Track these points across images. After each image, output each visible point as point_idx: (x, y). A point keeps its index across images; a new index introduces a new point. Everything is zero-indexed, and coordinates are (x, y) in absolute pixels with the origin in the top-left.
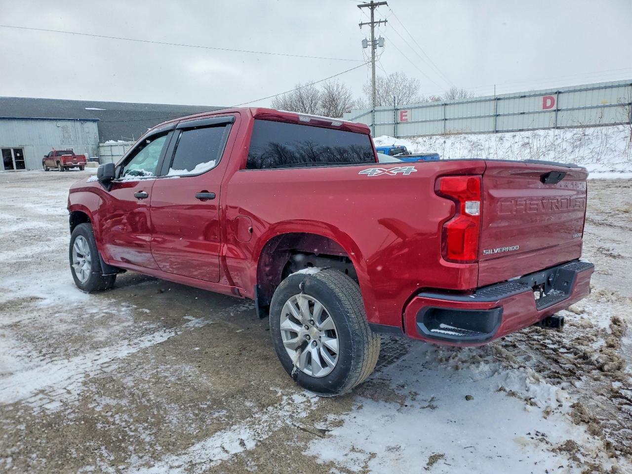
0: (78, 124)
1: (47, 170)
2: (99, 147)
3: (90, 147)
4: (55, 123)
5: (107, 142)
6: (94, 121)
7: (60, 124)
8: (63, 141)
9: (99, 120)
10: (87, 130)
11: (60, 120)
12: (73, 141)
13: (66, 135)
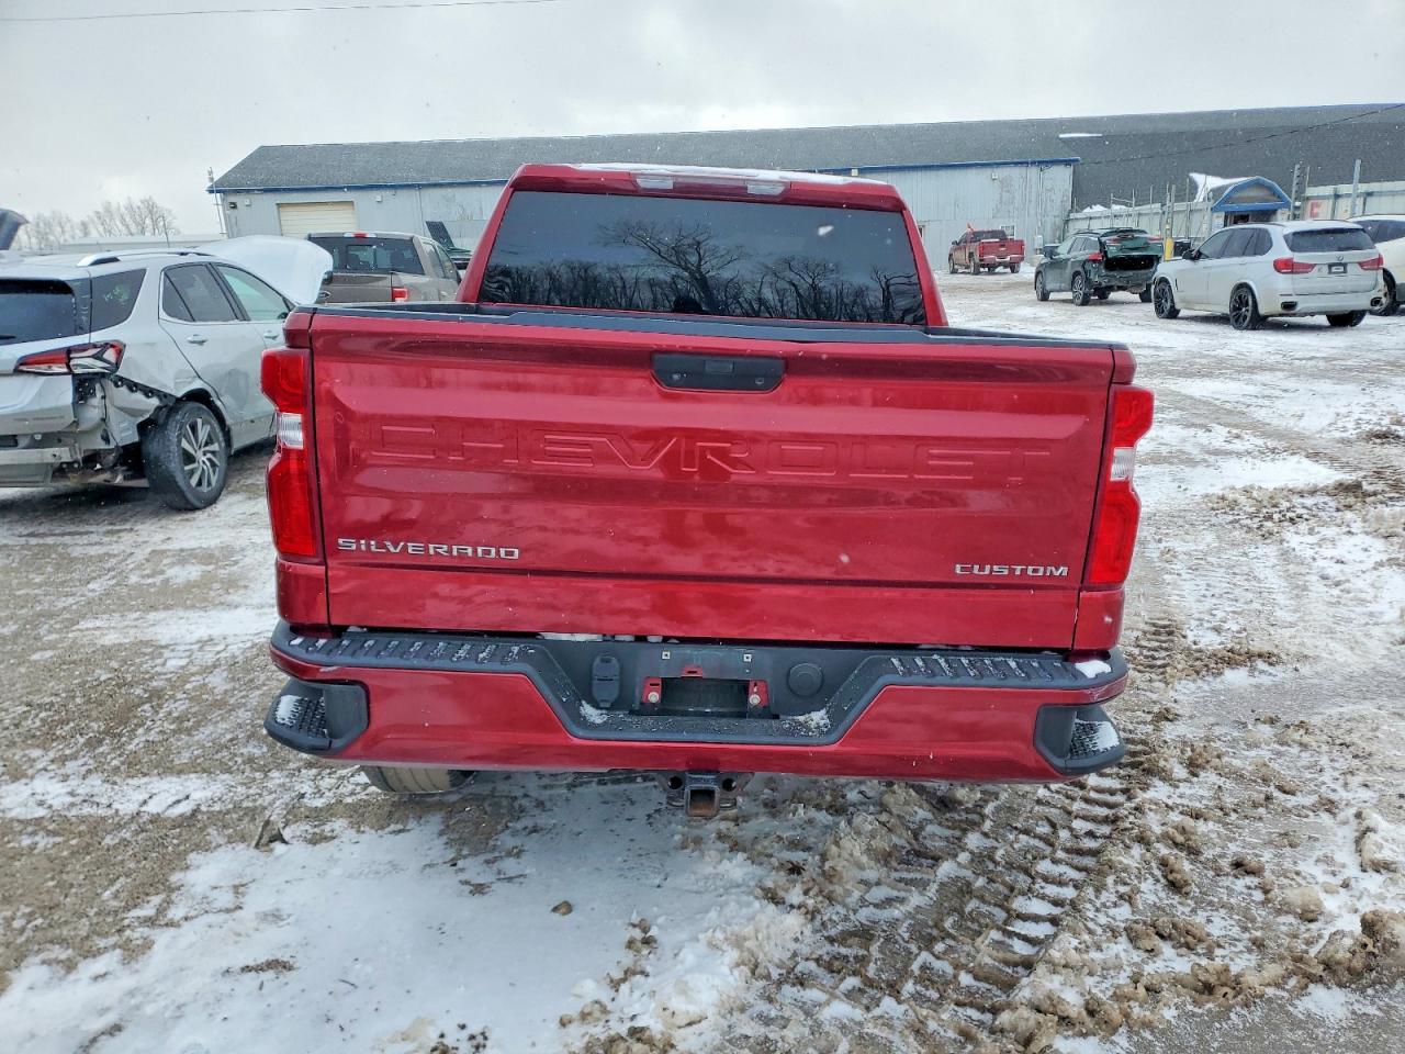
0: (1033, 171)
1: (954, 272)
2: (1067, 222)
3: (1049, 221)
4: (987, 172)
5: (1087, 210)
6: (1067, 163)
7: (1000, 173)
8: (998, 211)
9: (1077, 160)
10: (1048, 184)
11: (998, 165)
12: (1017, 209)
13: (1006, 196)
